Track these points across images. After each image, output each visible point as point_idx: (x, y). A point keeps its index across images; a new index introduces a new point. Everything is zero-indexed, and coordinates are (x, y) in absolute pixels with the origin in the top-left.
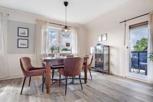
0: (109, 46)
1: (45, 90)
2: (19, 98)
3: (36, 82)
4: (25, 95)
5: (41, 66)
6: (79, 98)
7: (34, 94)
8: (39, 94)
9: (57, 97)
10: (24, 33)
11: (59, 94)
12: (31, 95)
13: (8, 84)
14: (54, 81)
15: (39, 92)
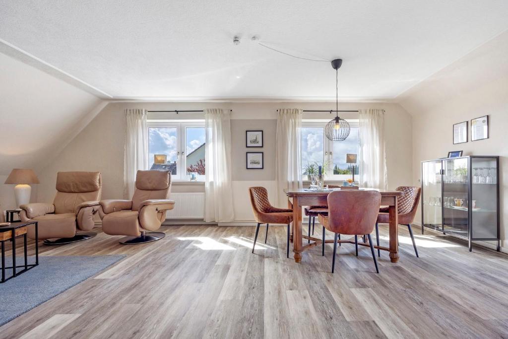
0: (497, 159)
1: (292, 255)
2: (250, 258)
3: (277, 237)
4: (259, 255)
5: (286, 207)
6: (364, 286)
7: (273, 256)
8: (281, 258)
9: (314, 273)
10: (255, 141)
11: (319, 269)
12: (268, 257)
13: (234, 233)
14: (311, 242)
15: (282, 256)
